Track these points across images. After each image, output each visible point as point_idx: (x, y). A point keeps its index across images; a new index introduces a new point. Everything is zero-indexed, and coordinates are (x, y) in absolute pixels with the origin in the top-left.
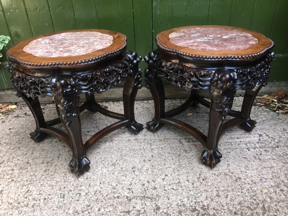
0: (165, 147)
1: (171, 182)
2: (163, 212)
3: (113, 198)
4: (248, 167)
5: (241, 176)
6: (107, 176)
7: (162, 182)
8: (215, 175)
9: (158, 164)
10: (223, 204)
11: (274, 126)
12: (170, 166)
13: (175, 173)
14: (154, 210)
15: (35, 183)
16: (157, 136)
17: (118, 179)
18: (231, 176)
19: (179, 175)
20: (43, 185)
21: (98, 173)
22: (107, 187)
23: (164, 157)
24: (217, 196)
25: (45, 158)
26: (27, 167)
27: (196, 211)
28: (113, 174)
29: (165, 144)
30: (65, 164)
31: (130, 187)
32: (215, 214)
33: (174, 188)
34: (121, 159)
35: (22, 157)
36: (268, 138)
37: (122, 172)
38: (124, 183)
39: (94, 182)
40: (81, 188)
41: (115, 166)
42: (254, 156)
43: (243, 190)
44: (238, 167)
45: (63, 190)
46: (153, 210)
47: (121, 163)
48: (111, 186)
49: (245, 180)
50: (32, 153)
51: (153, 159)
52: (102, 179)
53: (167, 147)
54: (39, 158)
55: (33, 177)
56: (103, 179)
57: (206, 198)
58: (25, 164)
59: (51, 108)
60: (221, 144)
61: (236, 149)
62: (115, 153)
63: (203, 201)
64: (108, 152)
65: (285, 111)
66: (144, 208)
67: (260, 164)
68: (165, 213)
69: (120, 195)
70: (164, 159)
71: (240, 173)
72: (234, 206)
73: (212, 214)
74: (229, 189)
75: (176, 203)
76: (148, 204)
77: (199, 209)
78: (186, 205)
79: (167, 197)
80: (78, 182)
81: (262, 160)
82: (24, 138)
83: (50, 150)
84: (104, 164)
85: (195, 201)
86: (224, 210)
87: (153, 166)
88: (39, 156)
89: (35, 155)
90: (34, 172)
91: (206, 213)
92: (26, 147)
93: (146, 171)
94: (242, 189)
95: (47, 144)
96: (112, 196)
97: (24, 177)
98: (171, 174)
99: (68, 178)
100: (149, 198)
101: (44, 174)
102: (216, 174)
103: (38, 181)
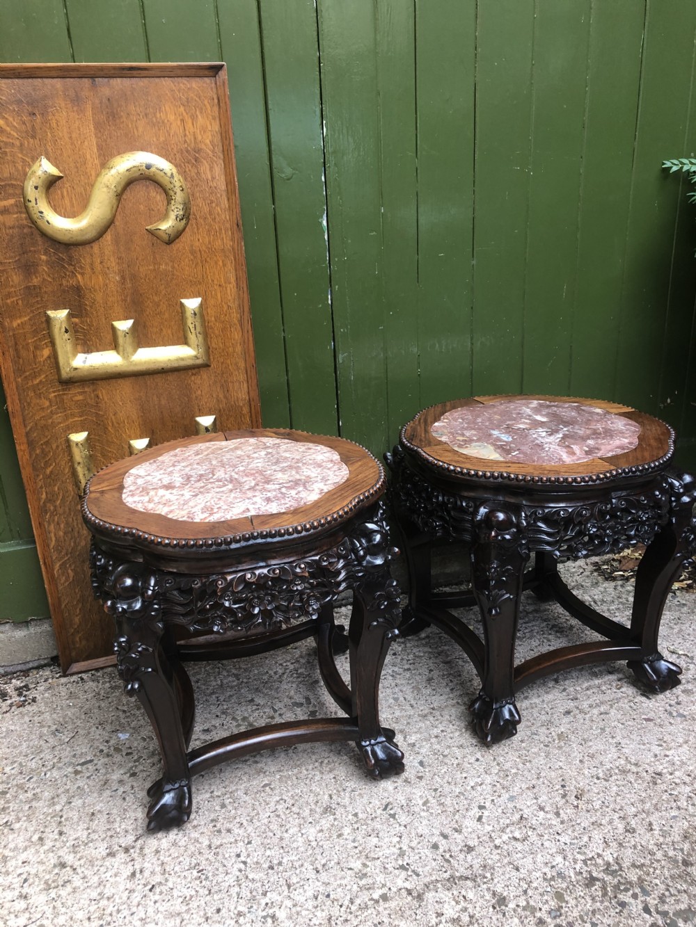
0: (442, 731)
1: (501, 823)
2: (518, 906)
3: (373, 902)
4: (665, 742)
5: (660, 768)
6: (324, 846)
7: (479, 827)
8: (598, 778)
9: (445, 781)
10: (650, 847)
11: (675, 624)
12: (479, 780)
13: (500, 796)
14: (494, 908)
15: (121, 920)
16: (408, 708)
17: (360, 848)
18: (637, 773)
19: (512, 799)
20: (148, 920)
21: (295, 845)
22: (339, 876)
23: (453, 760)
24: (627, 831)
25: (111, 837)
26: (66, 878)
27: (597, 883)
28: (340, 836)
29: (441, 723)
30: (183, 841)
31: (403, 861)
32: (643, 877)
33: (517, 835)
34: (340, 789)
35: (33, 850)
36: (678, 658)
37: (362, 825)
38: (381, 854)
39: (298, 872)
40: (267, 900)
41: (335, 814)
42: (666, 711)
43: (679, 803)
44: (642, 747)
45: (216, 917)
46: (491, 909)
47: (347, 801)
48: (351, 871)
49: (672, 777)
50: (61, 833)
51: (427, 770)
52: (316, 859)
53: (449, 731)
54: (92, 841)
55: (104, 903)
56: (319, 857)
57: (605, 842)
58: (56, 871)
59: (50, 681)
60: (579, 696)
61: (618, 700)
62: (317, 778)
63: (600, 852)
64: (294, 778)
65: (685, 582)
66: (465, 910)
67: (686, 727)
68: (524, 909)
69: (385, 890)
70: (455, 765)
71: (653, 759)
72: (676, 847)
73: (636, 879)
74: (647, 806)
75: (539, 874)
76: (470, 895)
77: (601, 876)
78: (566, 873)
79: (510, 863)
80: (250, 884)
81: (688, 717)
82: (7, 793)
83: (115, 811)
84: (298, 814)
85: (583, 858)
86: (658, 861)
87: (436, 790)
88: (88, 837)
89: (75, 836)
90: (96, 887)
91: (622, 881)
92: (28, 817)
93: (425, 808)
94: (675, 801)
95: (95, 795)
96: (367, 900)
97: (73, 909)
98: (493, 801)
99: (214, 882)
100: (467, 878)
101: (134, 886)
102: (601, 775)
103: (126, 913)
